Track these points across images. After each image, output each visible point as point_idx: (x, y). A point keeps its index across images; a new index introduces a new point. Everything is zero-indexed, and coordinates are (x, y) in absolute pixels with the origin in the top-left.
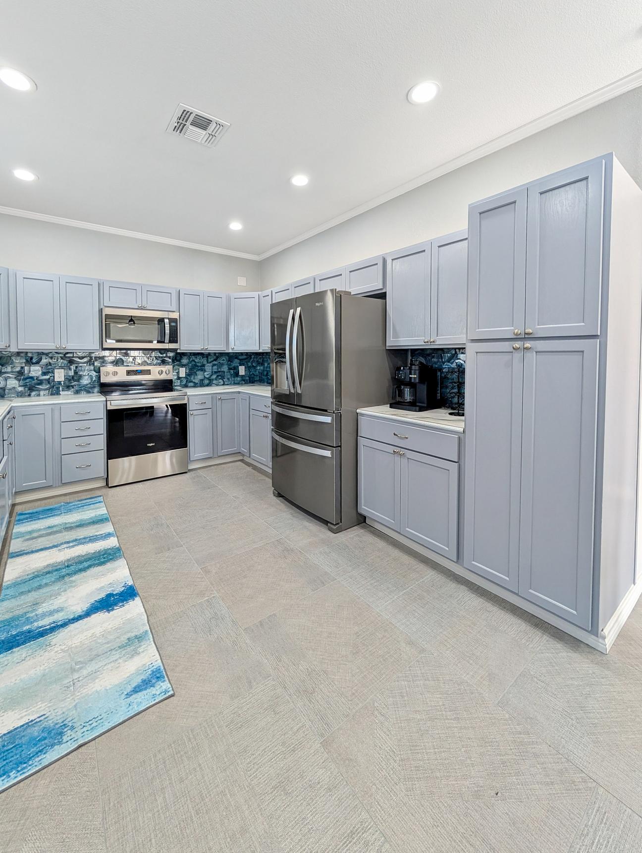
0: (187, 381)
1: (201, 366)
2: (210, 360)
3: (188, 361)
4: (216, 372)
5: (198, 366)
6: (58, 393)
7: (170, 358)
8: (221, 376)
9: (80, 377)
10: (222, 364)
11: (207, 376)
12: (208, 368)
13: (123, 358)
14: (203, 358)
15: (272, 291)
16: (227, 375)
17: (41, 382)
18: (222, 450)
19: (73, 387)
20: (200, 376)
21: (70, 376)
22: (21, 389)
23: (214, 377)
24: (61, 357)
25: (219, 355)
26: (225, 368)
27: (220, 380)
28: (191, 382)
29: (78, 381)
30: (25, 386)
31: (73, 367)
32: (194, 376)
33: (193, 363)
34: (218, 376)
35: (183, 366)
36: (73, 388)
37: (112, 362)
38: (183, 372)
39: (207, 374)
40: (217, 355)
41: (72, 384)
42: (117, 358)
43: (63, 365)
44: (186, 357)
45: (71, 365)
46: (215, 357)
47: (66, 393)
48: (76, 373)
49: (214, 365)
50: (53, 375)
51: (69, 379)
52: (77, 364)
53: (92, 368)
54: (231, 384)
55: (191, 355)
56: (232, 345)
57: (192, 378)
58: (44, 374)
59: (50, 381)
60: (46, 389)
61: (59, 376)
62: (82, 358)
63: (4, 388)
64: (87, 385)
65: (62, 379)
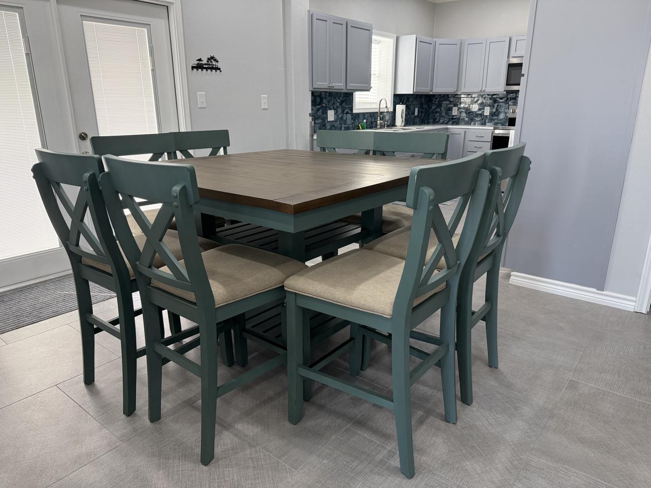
6: (485, 124)
9: (499, 113)
17: (477, 115)
21: (493, 112)
22: (467, 119)
24: (489, 98)
29: (497, 116)
30: (469, 118)
31: (496, 105)
36: (494, 121)
41: (494, 118)
43: (490, 104)
47: (490, 124)
48: (497, 110)
50: (484, 111)
52: (498, 103)
53: (507, 106)
59: (482, 115)
60: (479, 121)
61: (487, 111)
62: (501, 99)
63: (459, 119)
64: (502, 119)
65: (488, 114)
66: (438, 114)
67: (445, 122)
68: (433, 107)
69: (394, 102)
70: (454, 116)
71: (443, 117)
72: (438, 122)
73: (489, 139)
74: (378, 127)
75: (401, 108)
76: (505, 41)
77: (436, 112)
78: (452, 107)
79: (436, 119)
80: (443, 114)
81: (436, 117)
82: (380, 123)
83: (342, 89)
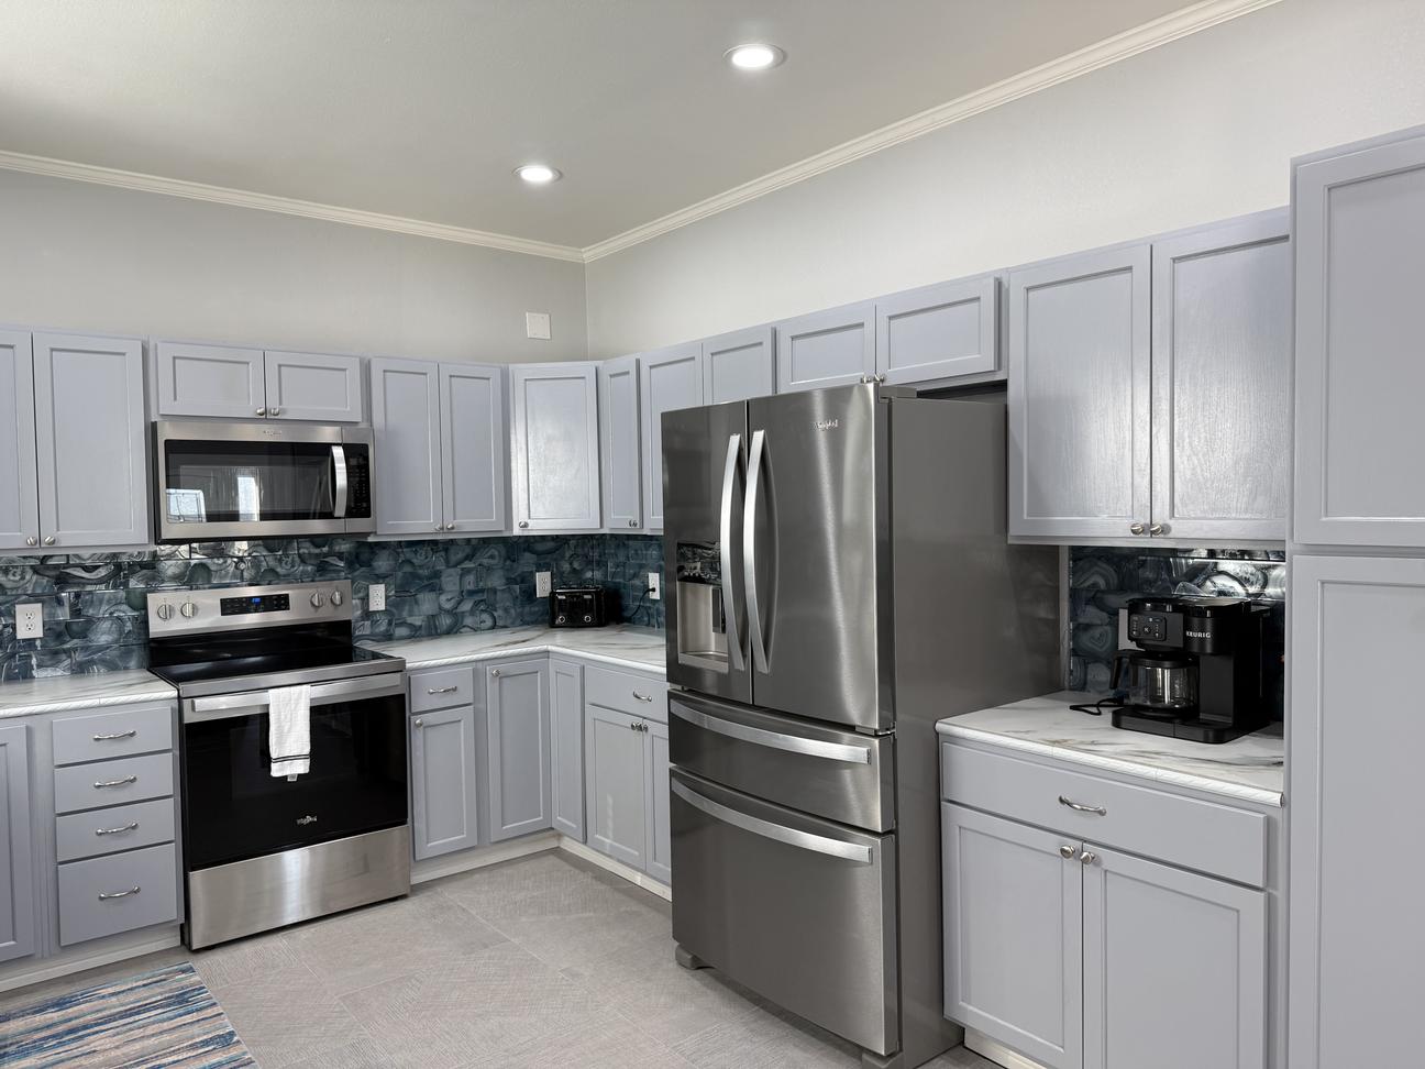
0: (390, 623)
1: (429, 578)
2: (454, 559)
3: (392, 562)
4: (471, 593)
5: (420, 578)
6: (25, 675)
7: (340, 556)
8: (484, 600)
9: (90, 621)
10: (489, 569)
11: (448, 606)
12: (450, 581)
13: (208, 561)
14: (436, 553)
15: (638, 362)
16: (503, 600)
18: (503, 825)
19: (67, 652)
20: (427, 604)
21: (59, 623)
23: (467, 606)
24: (32, 567)
25: (478, 545)
26: (496, 581)
27: (485, 616)
28: (403, 624)
29: (83, 635)
31: (67, 595)
32: (411, 605)
33: (408, 569)
34: (477, 604)
35: (378, 579)
36: (70, 657)
37: (178, 578)
38: (378, 597)
39: (446, 601)
40: (473, 542)
41: (67, 646)
42: (193, 562)
43: (39, 591)
44: (386, 552)
45: (62, 590)
46: (468, 550)
47: (49, 672)
48: (76, 613)
49: (466, 572)
50: (10, 621)
51: (57, 634)
52: (78, 584)
53: (122, 594)
54: (513, 624)
55: (402, 547)
56: (519, 514)
57: (405, 614)
59: (1, 638)
61: (30, 622)
62: (91, 567)
64: (108, 645)
65: (38, 632)
73: (164, 735)
76: (123, 353)
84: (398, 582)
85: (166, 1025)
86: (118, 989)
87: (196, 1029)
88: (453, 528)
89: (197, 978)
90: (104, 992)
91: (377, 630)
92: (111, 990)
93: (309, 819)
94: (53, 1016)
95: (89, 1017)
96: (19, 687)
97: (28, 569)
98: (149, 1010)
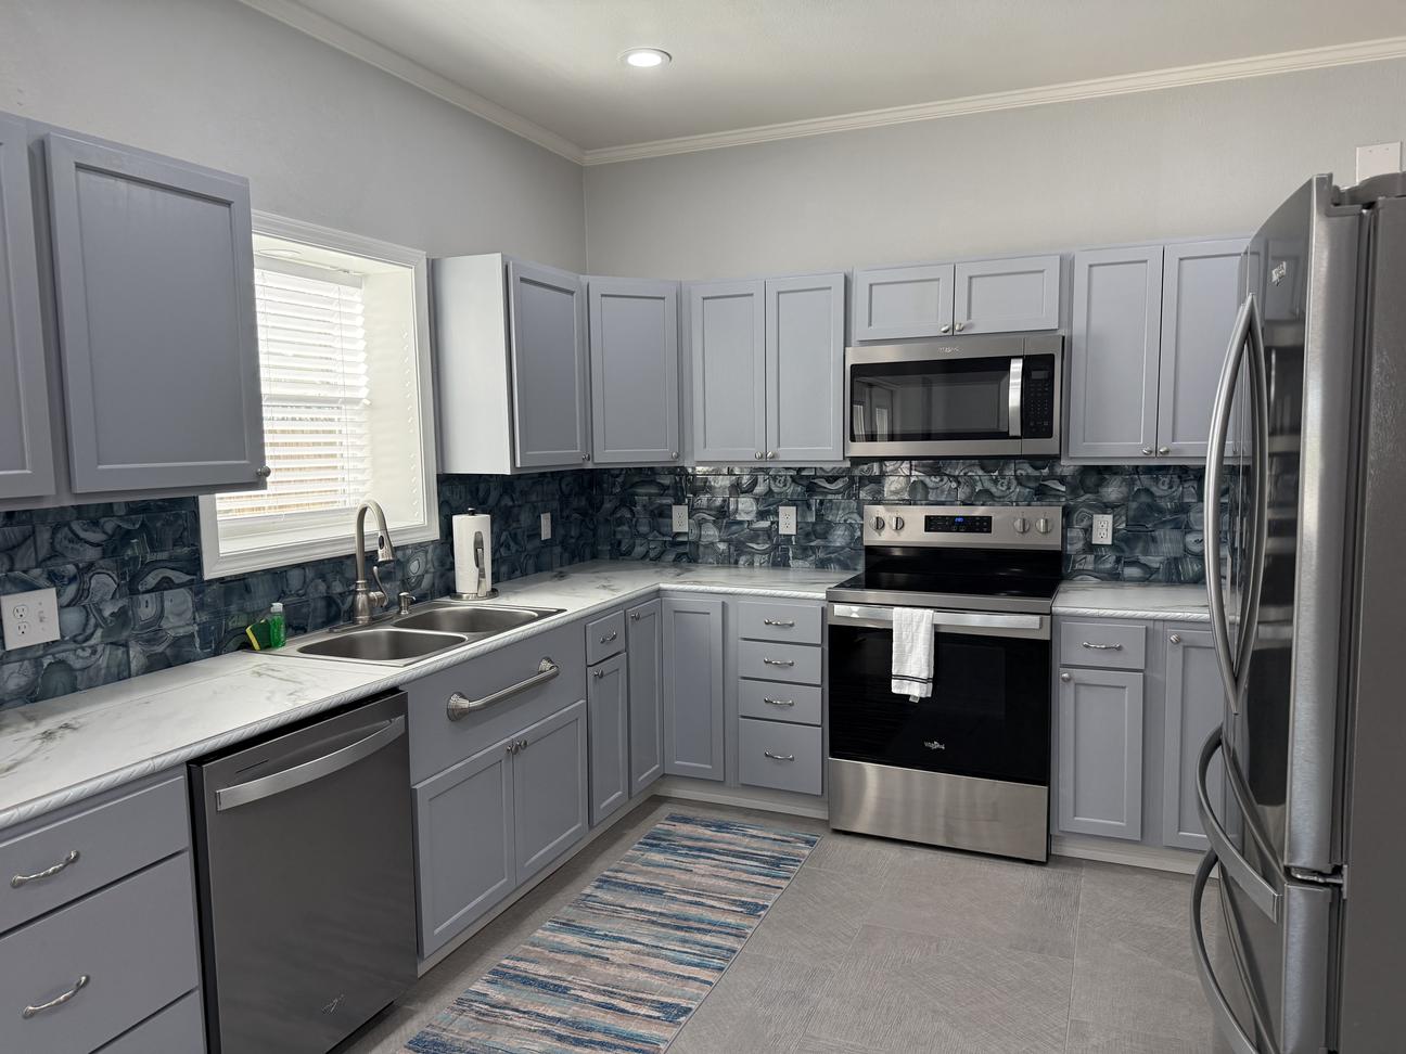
0: (1118, 561)
1: (1173, 512)
3: (1124, 489)
5: (1161, 511)
6: (785, 564)
7: (1062, 480)
9: (830, 526)
11: (1196, 549)
13: (927, 480)
14: (1182, 480)
17: (755, 536)
18: (1179, 831)
19: (813, 549)
20: (1168, 543)
21: (807, 524)
22: (722, 546)
24: (791, 476)
28: (1135, 563)
29: (824, 536)
30: (729, 542)
31: (814, 501)
32: (1146, 542)
33: (1144, 498)
35: (1105, 508)
36: (814, 553)
37: (899, 493)
38: (1103, 529)
39: (1195, 541)
41: (812, 544)
42: (913, 479)
43: (795, 497)
44: (1118, 479)
45: (810, 497)
47: (800, 563)
48: (819, 516)
50: (776, 519)
51: (806, 533)
52: (822, 493)
53: (852, 504)
55: (1138, 473)
57: (1138, 552)
58: (762, 515)
59: (770, 533)
60: (763, 552)
61: (788, 522)
62: (832, 479)
63: (696, 544)
64: (842, 548)
65: (792, 531)
66: (626, 528)
67: (652, 554)
68: (608, 506)
69: (441, 505)
70: (679, 534)
71: (644, 536)
72: (628, 553)
74: (363, 618)
75: (469, 528)
76: (830, 288)
77: (620, 522)
78: (670, 506)
79: (620, 543)
80: (644, 529)
81: (619, 537)
82: (370, 600)
83: (38, 498)
84: (1131, 513)
85: (744, 877)
86: (760, 834)
87: (753, 890)
88: (1167, 452)
89: (807, 852)
90: (751, 831)
91: (1102, 567)
92: (755, 832)
93: (936, 745)
94: (708, 833)
95: (720, 845)
96: (780, 573)
97: (788, 478)
98: (752, 859)
